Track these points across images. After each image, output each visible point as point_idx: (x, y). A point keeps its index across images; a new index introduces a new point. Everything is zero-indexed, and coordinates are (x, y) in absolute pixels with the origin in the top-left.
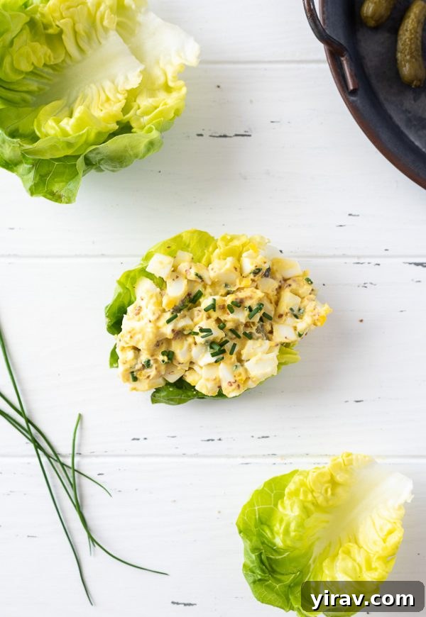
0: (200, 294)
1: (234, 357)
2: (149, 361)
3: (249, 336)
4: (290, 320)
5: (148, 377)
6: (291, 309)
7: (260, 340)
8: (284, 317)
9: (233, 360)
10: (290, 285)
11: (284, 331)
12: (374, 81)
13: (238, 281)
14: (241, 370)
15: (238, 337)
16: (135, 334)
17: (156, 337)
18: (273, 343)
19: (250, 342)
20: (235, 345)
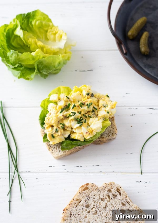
0: (70, 105)
1: (86, 124)
2: (57, 129)
3: (90, 117)
4: (103, 108)
5: (58, 135)
6: (103, 105)
7: (94, 118)
8: (101, 108)
9: (86, 125)
10: (101, 99)
11: (102, 113)
12: (133, 55)
13: (82, 99)
14: (89, 128)
15: (86, 117)
16: (49, 119)
17: (57, 119)
18: (99, 118)
19: (91, 119)
20: (85, 120)
